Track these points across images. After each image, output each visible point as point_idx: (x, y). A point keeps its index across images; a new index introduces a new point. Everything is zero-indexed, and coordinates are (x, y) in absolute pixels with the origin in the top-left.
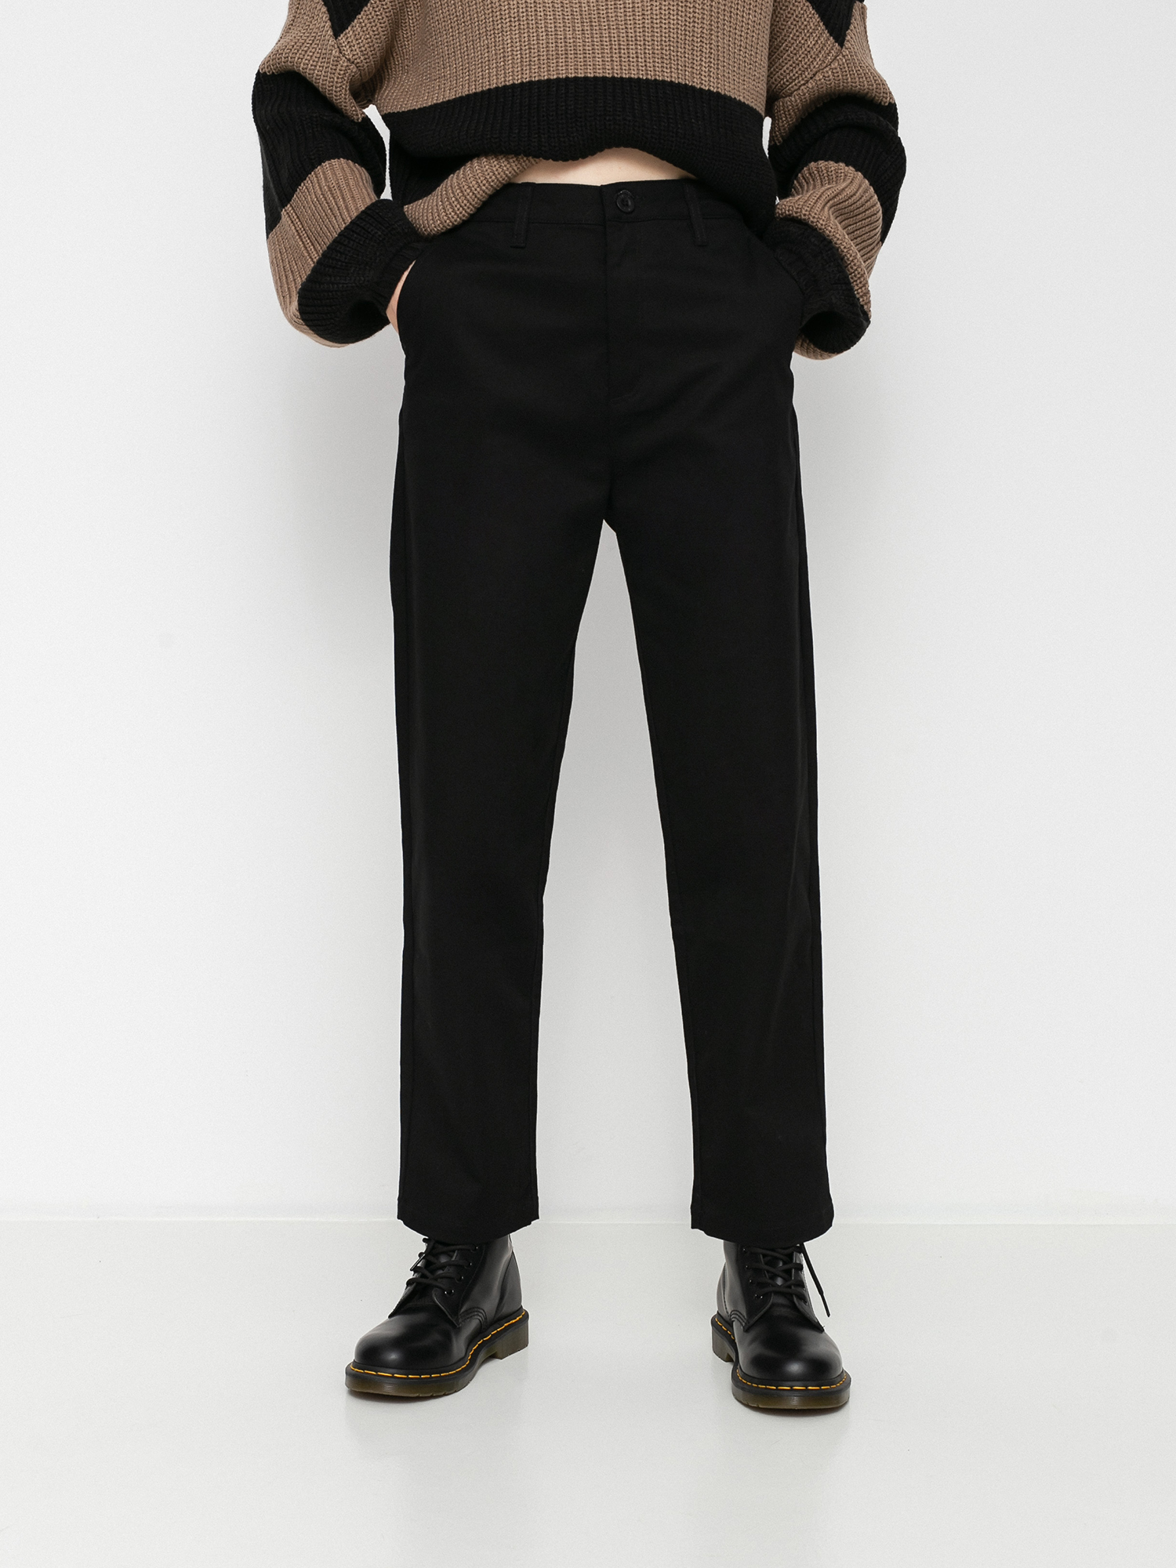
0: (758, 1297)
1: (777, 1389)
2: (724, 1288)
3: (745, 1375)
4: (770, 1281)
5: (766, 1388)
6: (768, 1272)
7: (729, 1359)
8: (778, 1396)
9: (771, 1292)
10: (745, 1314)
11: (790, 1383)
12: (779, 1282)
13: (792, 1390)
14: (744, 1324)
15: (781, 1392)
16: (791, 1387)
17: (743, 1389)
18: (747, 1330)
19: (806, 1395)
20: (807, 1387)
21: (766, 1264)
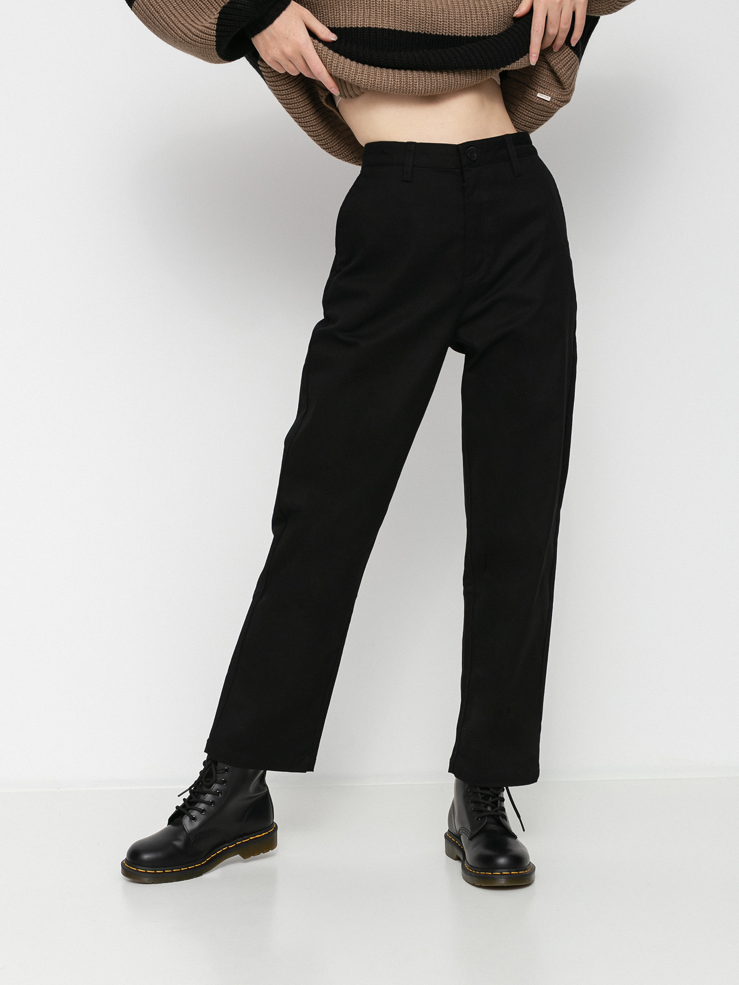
0: (477, 819)
1: (492, 874)
2: (454, 812)
3: (471, 867)
4: (484, 809)
5: (485, 874)
6: (483, 803)
7: (458, 859)
8: (493, 878)
9: (486, 816)
10: (469, 830)
11: (500, 870)
12: (489, 809)
13: (502, 874)
14: (469, 836)
15: (494, 876)
16: (501, 873)
17: (470, 875)
18: (471, 839)
19: (510, 877)
20: (510, 872)
21: (482, 799)
